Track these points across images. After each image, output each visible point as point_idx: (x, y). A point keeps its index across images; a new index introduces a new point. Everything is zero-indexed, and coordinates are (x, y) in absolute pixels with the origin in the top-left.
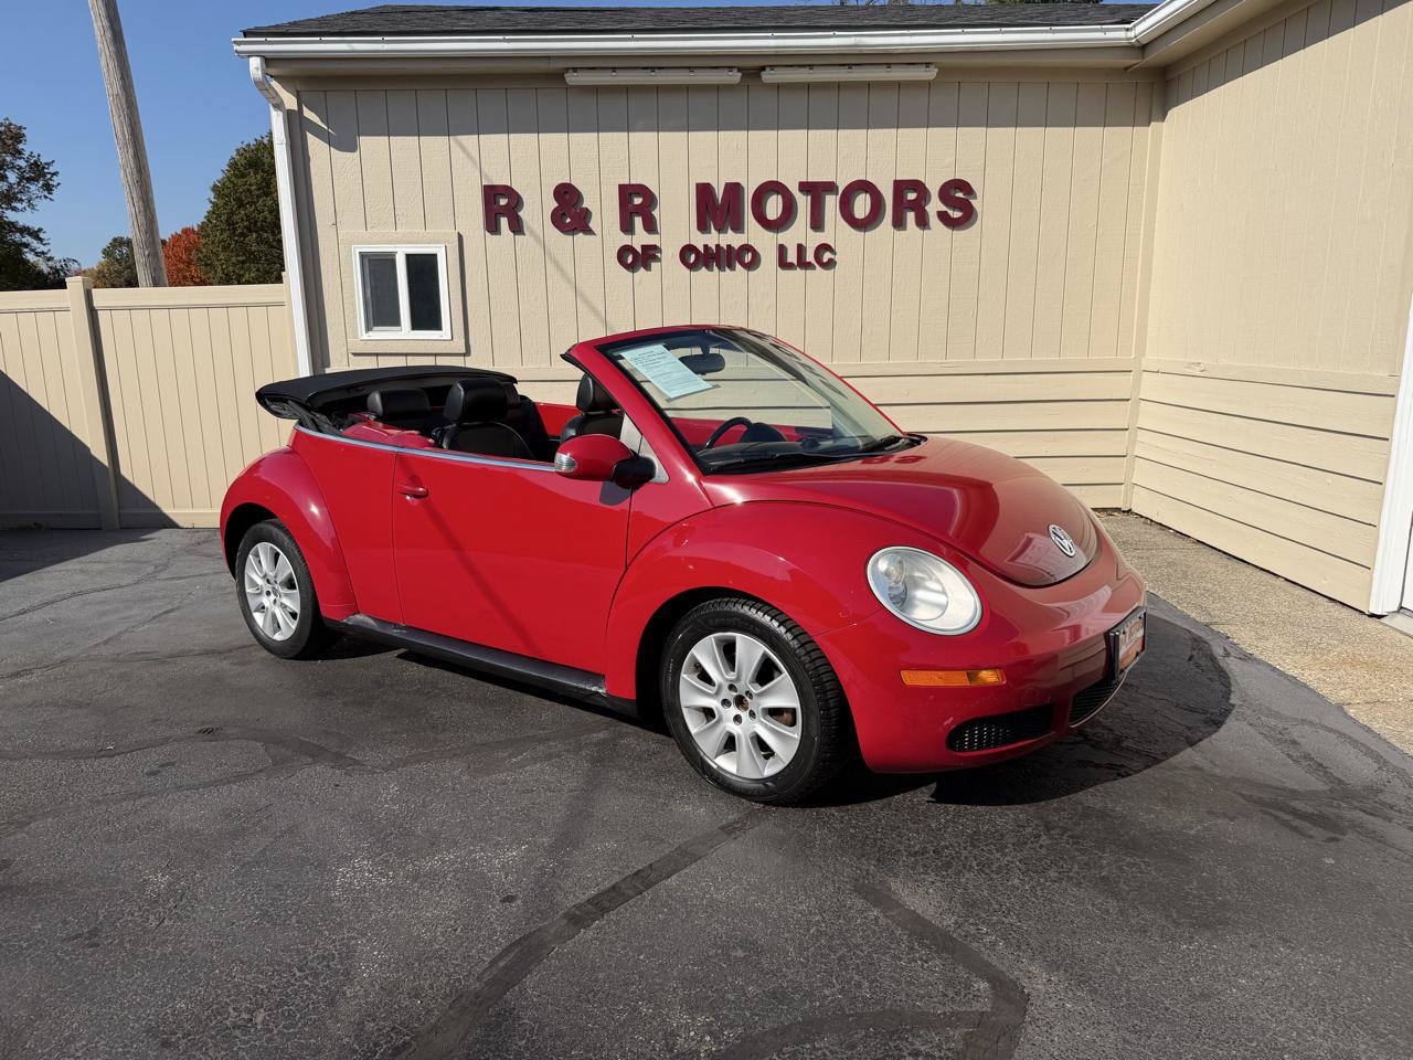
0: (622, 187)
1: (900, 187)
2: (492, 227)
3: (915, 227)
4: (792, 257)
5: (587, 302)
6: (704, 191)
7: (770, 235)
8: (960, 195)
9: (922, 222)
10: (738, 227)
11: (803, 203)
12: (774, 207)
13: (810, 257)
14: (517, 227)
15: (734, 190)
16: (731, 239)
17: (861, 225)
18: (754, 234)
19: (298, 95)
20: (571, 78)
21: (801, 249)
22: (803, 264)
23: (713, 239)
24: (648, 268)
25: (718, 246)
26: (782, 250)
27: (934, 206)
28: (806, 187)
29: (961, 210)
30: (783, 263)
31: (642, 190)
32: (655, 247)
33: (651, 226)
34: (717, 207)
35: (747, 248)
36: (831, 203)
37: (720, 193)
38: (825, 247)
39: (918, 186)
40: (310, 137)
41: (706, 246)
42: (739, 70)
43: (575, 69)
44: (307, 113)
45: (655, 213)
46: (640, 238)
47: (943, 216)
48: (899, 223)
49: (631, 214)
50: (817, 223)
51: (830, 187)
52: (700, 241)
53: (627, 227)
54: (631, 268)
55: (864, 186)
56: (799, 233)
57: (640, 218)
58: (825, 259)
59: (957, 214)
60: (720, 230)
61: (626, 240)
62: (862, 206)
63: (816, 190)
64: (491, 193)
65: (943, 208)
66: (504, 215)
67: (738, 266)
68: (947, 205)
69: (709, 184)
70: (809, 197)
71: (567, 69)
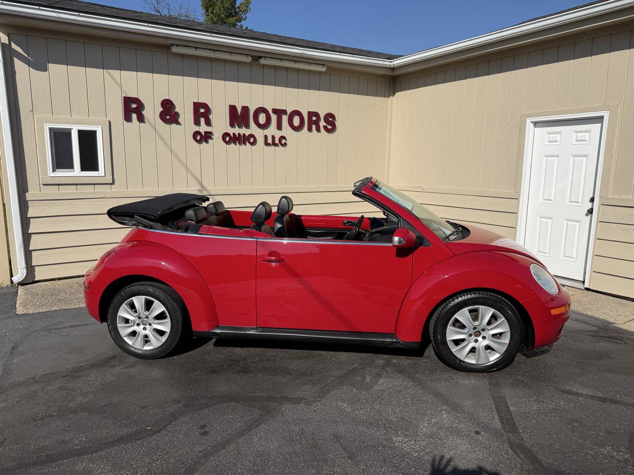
0: (195, 103)
1: (311, 114)
2: (128, 118)
3: (316, 132)
4: (270, 141)
5: (177, 157)
6: (233, 109)
7: (260, 130)
8: (331, 119)
9: (318, 130)
10: (247, 126)
11: (274, 117)
12: (262, 119)
13: (277, 141)
14: (141, 119)
15: (245, 109)
16: (244, 131)
17: (297, 129)
18: (253, 129)
19: (8, 35)
20: (174, 49)
21: (273, 137)
22: (274, 144)
23: (237, 131)
24: (207, 142)
25: (239, 134)
26: (266, 137)
27: (322, 123)
28: (275, 111)
29: (331, 125)
30: (267, 144)
31: (205, 106)
32: (211, 133)
33: (208, 123)
34: (238, 116)
35: (252, 136)
36: (285, 118)
37: (239, 110)
38: (283, 138)
39: (316, 114)
40: (16, 60)
41: (234, 134)
42: (251, 57)
43: (177, 45)
44: (14, 46)
45: (210, 117)
46: (203, 128)
47: (325, 128)
48: (310, 129)
49: (199, 116)
50: (279, 127)
51: (284, 112)
52: (231, 131)
53: (197, 123)
54: (199, 142)
55: (297, 113)
56: (272, 131)
57: (203, 119)
58: (283, 143)
59: (329, 127)
60: (240, 127)
61: (197, 128)
62: (296, 121)
63: (279, 113)
64: (128, 101)
65: (326, 125)
66: (135, 113)
67: (247, 143)
68: (326, 123)
69: (235, 106)
70: (276, 116)
71: (173, 45)
